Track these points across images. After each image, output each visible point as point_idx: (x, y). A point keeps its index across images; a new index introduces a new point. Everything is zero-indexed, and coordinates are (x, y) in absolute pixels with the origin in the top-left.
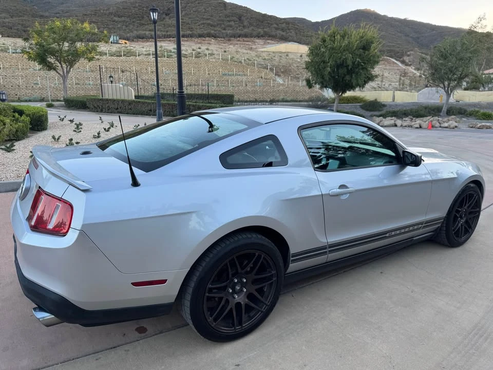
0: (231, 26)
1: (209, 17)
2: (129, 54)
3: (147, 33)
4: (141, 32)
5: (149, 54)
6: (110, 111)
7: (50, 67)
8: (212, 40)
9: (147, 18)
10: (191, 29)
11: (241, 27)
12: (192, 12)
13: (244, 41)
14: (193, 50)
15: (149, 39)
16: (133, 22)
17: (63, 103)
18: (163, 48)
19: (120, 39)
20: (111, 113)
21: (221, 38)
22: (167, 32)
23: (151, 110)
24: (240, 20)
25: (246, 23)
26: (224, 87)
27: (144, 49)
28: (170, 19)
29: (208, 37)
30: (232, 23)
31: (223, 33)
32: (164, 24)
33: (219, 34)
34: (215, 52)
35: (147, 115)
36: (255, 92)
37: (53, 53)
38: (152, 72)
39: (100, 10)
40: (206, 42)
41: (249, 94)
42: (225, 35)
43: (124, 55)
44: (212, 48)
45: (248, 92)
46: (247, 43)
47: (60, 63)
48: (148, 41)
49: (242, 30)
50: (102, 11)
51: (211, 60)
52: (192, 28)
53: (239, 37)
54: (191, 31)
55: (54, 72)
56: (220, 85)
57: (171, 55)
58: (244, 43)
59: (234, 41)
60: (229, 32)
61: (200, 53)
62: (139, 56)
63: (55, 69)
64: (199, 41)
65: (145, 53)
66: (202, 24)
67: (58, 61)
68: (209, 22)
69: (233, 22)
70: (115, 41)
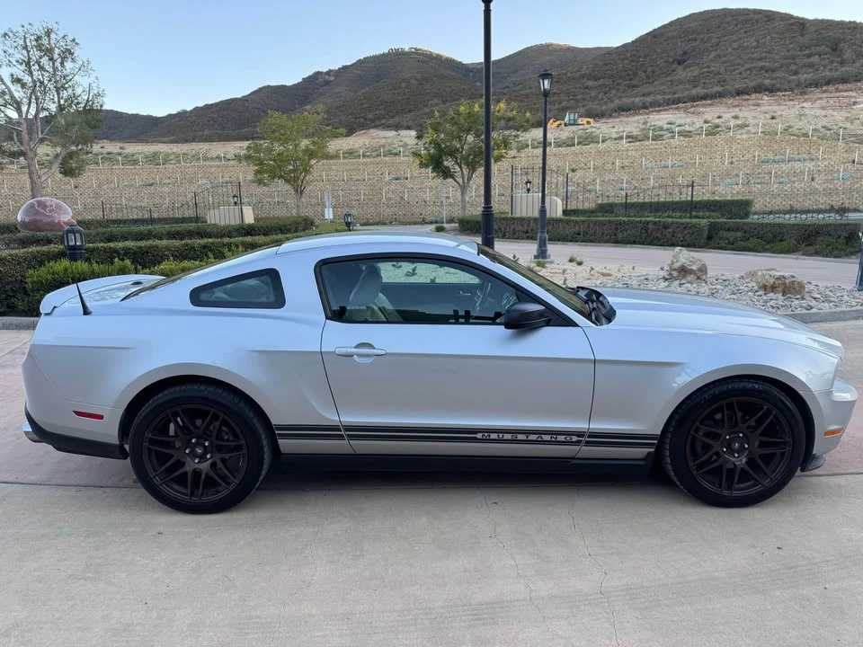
0: (811, 65)
1: (764, 55)
2: (588, 139)
3: (637, 100)
4: (626, 101)
5: (621, 138)
6: (515, 236)
7: (446, 174)
8: (766, 97)
9: (643, 74)
10: (722, 82)
11: (836, 64)
12: (730, 50)
13: (838, 90)
14: (706, 122)
15: (639, 109)
16: (618, 84)
17: (457, 225)
18: (649, 124)
19: (580, 117)
20: (518, 238)
21: (785, 91)
22: (674, 93)
23: (579, 234)
24: (834, 50)
25: (848, 55)
26: (759, 186)
27: (615, 130)
28: (684, 69)
29: (756, 92)
30: (815, 59)
31: (789, 82)
32: (671, 81)
33: (781, 84)
34: (751, 121)
35: (571, 241)
36: (829, 193)
37: (452, 153)
38: (623, 167)
39: (566, 74)
40: (751, 102)
41: (817, 197)
42: (793, 85)
43: (579, 143)
44: (745, 114)
45: (814, 192)
46: (845, 94)
47: (460, 167)
48: (636, 114)
49: (836, 70)
50: (569, 75)
51: (738, 137)
52: (724, 81)
53: (828, 83)
54: (723, 86)
55: (451, 180)
56: (752, 182)
57: (661, 136)
58: (838, 94)
59: (816, 93)
60: (804, 77)
61: (718, 127)
62: (603, 141)
63: (452, 177)
64: (736, 103)
65: (615, 136)
66: (746, 70)
67: (458, 164)
68: (763, 64)
69: (817, 56)
70: (572, 122)
